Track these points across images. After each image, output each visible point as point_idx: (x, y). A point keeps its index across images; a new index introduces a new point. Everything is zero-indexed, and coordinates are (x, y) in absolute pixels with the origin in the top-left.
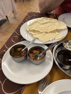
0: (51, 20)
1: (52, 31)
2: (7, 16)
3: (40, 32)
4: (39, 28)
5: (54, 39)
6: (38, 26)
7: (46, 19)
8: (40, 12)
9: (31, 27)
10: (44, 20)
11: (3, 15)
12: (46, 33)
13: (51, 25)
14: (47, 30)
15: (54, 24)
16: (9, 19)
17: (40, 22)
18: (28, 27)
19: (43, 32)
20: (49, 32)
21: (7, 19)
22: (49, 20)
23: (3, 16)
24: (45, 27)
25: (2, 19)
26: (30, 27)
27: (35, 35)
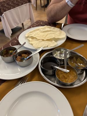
0: (54, 29)
1: (49, 39)
2: (23, 24)
3: (37, 39)
4: (38, 35)
5: (47, 46)
6: (38, 33)
7: (49, 27)
8: (47, 21)
9: (32, 33)
10: (46, 28)
11: (18, 22)
12: (43, 40)
13: (51, 33)
14: (44, 38)
15: (54, 33)
16: (24, 28)
17: (42, 30)
18: (28, 33)
19: (40, 40)
20: (45, 40)
21: (22, 27)
22: (52, 29)
23: (18, 24)
24: (43, 35)
25: (17, 26)
26: (30, 34)
27: (31, 41)
